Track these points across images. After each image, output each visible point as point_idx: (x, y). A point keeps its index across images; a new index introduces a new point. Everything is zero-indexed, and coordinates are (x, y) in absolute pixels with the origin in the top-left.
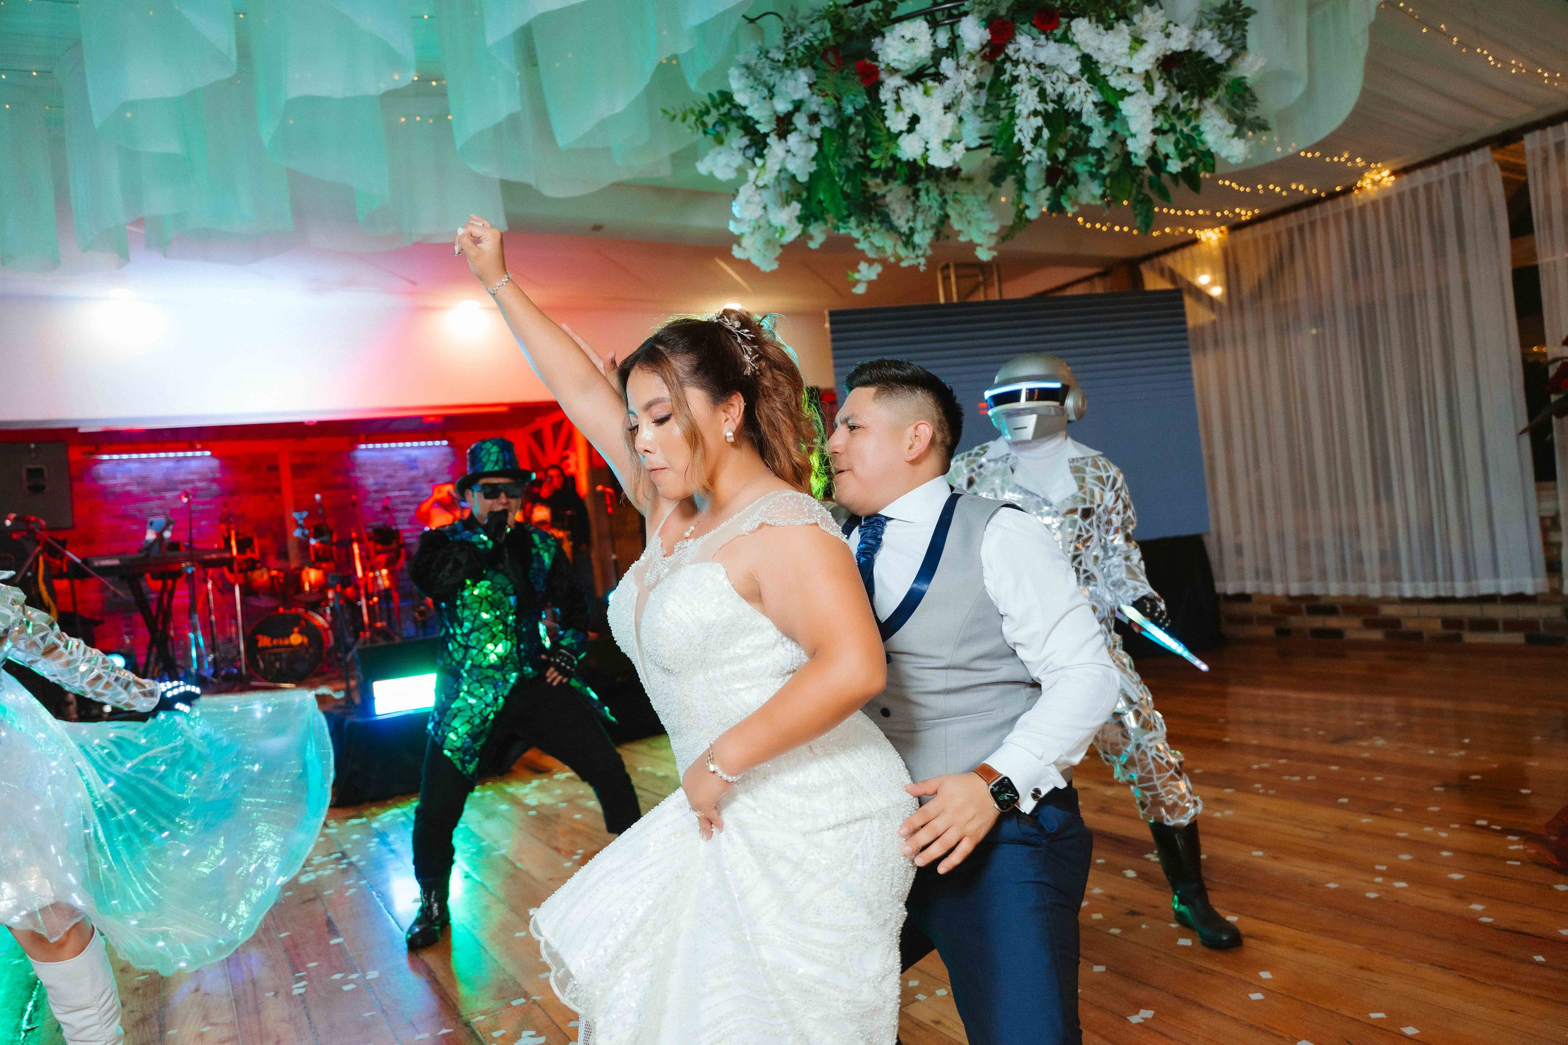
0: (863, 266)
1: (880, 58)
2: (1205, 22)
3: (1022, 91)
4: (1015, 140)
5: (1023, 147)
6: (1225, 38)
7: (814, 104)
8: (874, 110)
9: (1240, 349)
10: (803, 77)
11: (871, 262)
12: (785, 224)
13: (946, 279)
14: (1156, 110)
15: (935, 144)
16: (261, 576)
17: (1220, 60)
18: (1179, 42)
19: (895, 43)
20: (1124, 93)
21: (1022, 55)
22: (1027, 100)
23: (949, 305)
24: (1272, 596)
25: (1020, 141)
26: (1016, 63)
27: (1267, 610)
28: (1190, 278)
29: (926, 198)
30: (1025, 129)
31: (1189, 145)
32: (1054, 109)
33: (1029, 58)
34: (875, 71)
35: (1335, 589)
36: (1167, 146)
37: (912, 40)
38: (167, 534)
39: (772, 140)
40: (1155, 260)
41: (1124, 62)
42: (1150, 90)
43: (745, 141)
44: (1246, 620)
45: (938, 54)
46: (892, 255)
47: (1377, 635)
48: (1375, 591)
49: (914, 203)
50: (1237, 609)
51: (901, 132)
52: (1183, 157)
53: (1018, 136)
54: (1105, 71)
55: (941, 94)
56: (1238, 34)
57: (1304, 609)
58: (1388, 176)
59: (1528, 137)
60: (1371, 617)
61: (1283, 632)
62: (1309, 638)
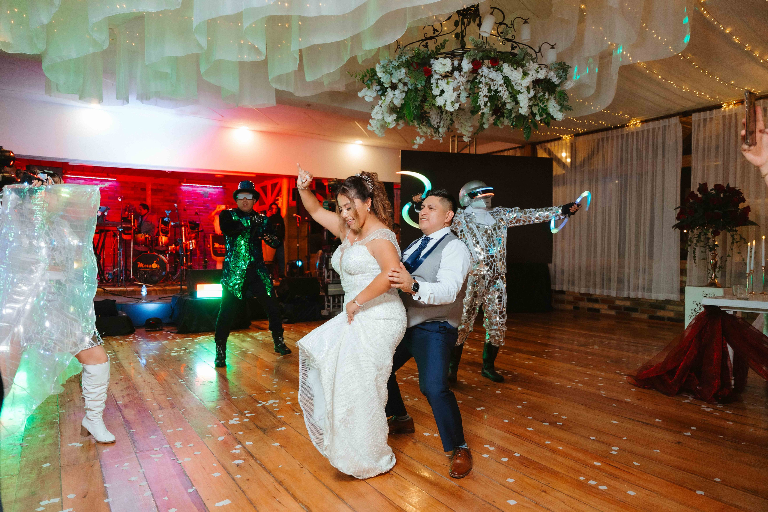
0: (418, 138)
1: (432, 67)
2: (553, 68)
3: (483, 87)
4: (478, 104)
5: (481, 107)
6: (559, 75)
7: (407, 80)
8: (428, 85)
9: (573, 186)
10: (403, 71)
11: (421, 137)
12: (390, 122)
13: (453, 141)
14: (530, 99)
15: (449, 103)
16: (141, 236)
17: (556, 83)
18: (541, 75)
19: (438, 64)
20: (519, 92)
21: (484, 74)
22: (484, 91)
23: (453, 154)
24: (574, 292)
25: (480, 105)
26: (482, 76)
27: (571, 298)
28: (556, 154)
29: (445, 115)
30: (482, 100)
31: (545, 111)
32: (494, 94)
33: (486, 75)
34: (430, 71)
35: (598, 292)
36: (535, 110)
37: (445, 65)
38: (106, 214)
39: (389, 90)
40: (543, 144)
41: (519, 81)
42: (529, 92)
43: (378, 88)
44: (562, 302)
45: (454, 69)
46: (430, 135)
47: (613, 313)
48: (614, 294)
49: (440, 116)
50: (560, 297)
51: (437, 95)
52: (541, 115)
53: (479, 103)
54: (513, 83)
55: (453, 84)
56: (564, 74)
57: (586, 299)
58: (639, 123)
59: (693, 115)
60: (611, 305)
61: (576, 308)
62: (586, 311)
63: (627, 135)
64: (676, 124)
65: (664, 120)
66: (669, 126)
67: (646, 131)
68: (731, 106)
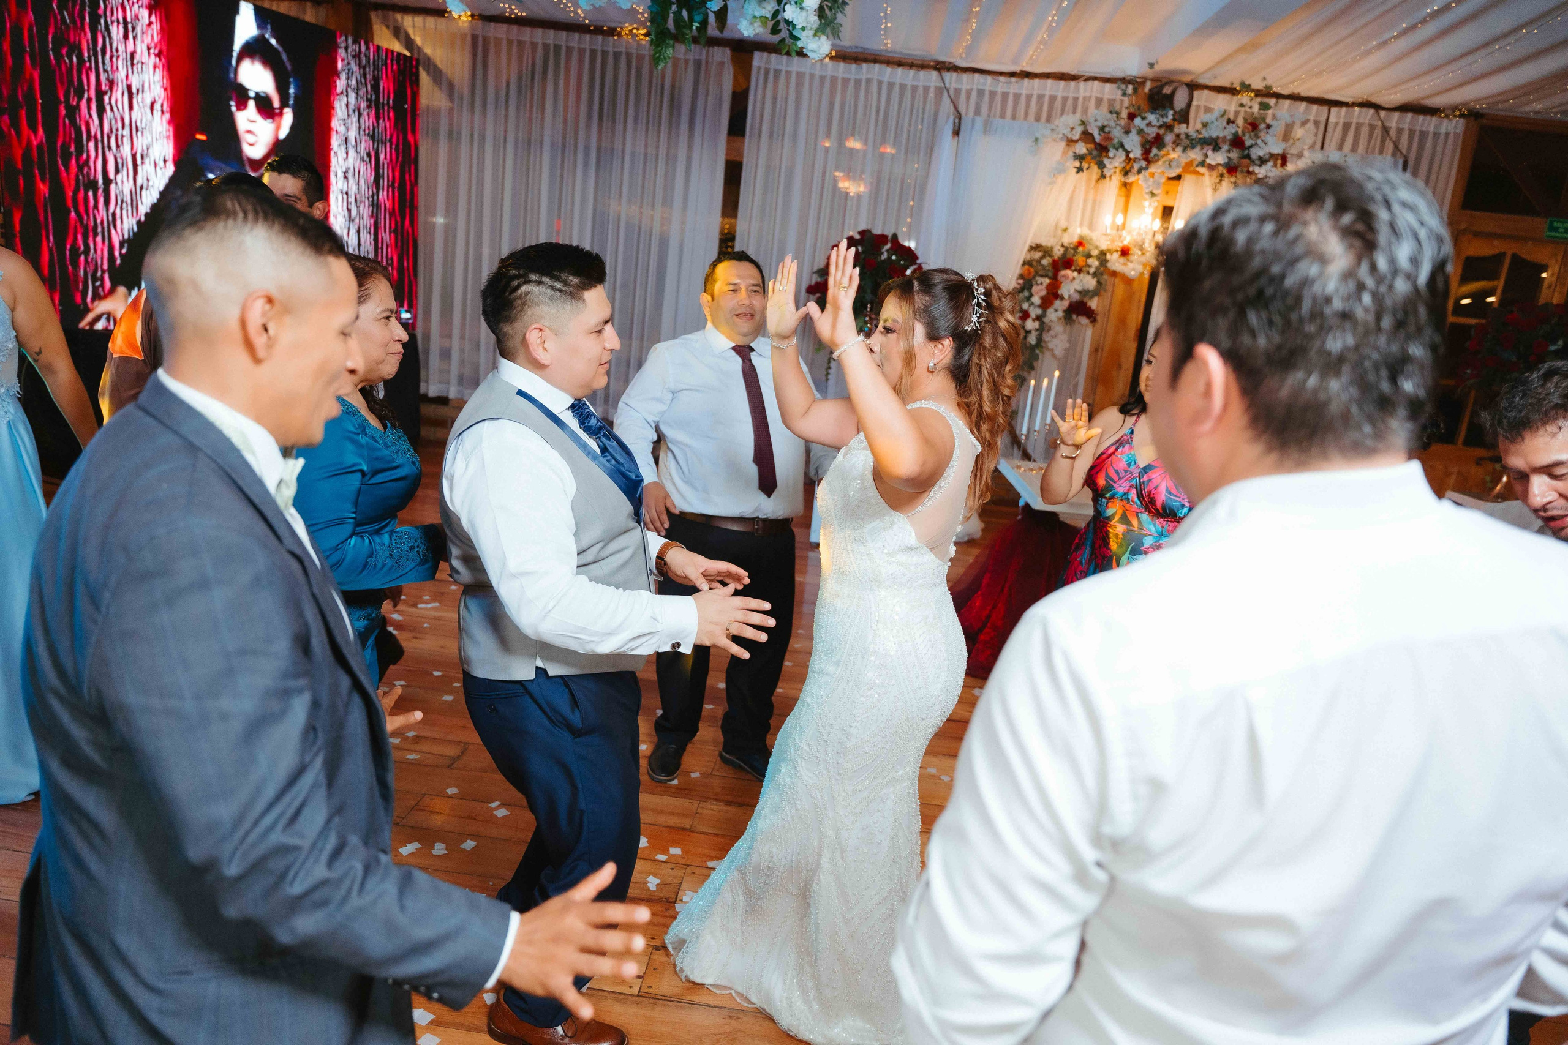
44: (440, 423)
58: (644, 35)
59: (757, 54)
63: (617, 55)
64: (723, 64)
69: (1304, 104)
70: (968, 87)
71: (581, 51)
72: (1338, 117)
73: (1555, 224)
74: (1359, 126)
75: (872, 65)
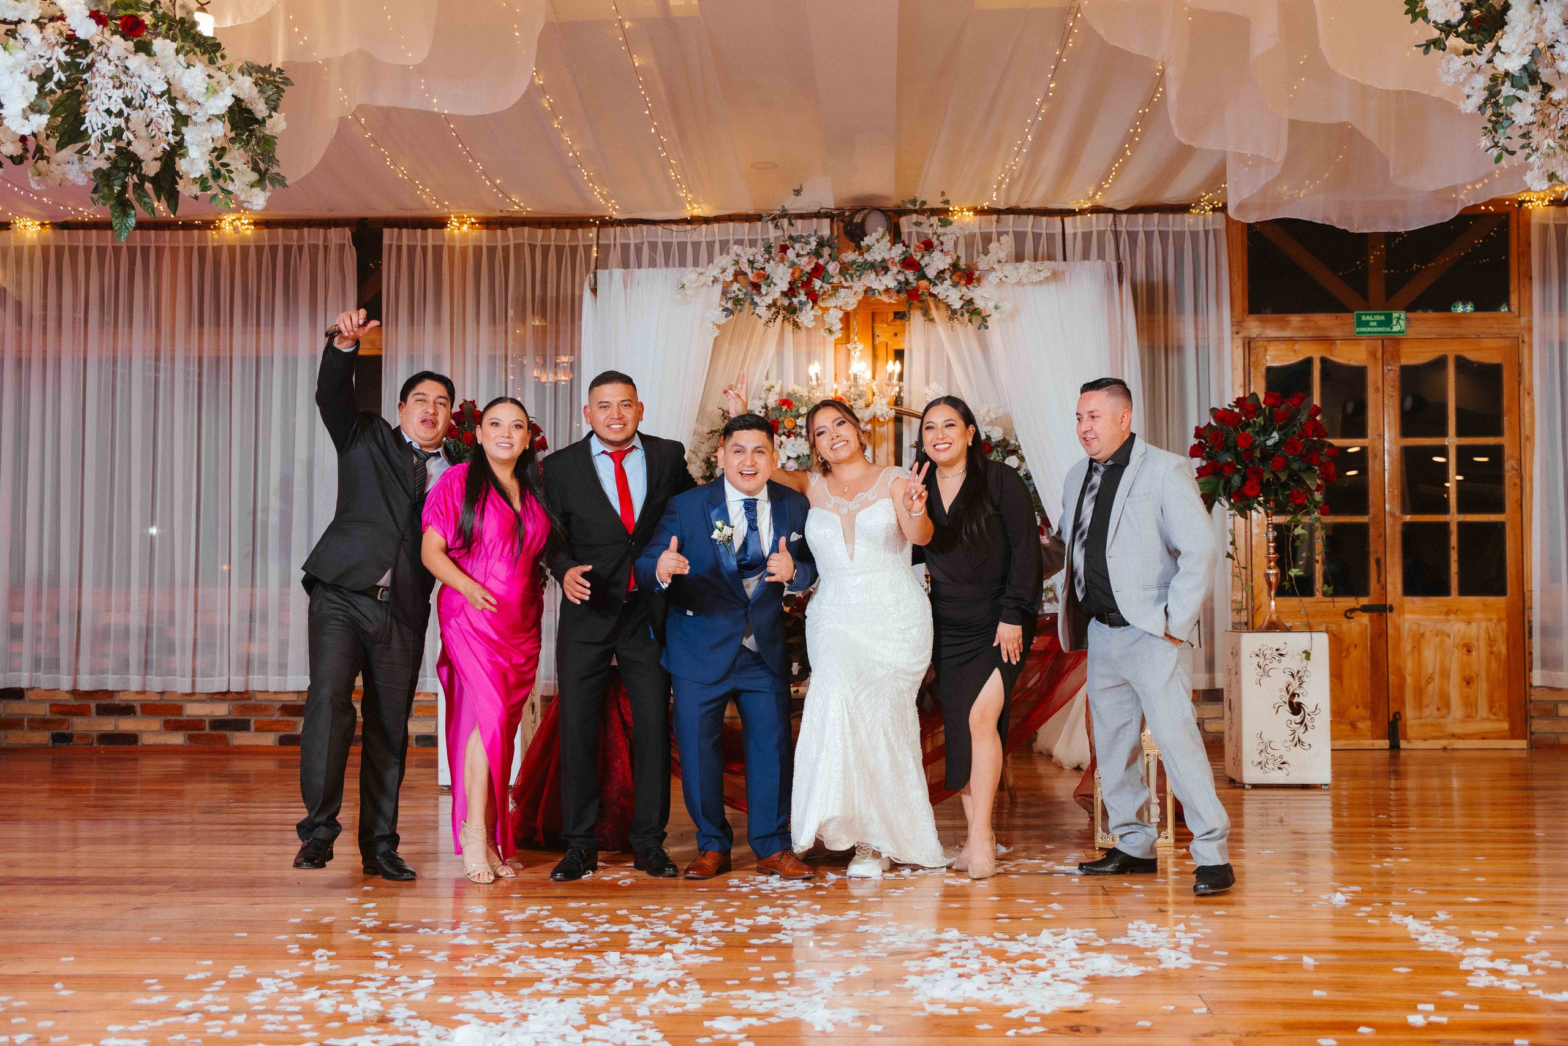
24: (54, 690)
44: (12, 723)
47: (177, 739)
57: (94, 710)
58: (249, 224)
59: (386, 232)
60: (173, 718)
61: (59, 738)
62: (95, 745)
63: (217, 250)
64: (342, 247)
65: (313, 230)
66: (326, 248)
67: (266, 251)
68: (465, 228)
69: (1031, 217)
70: (638, 241)
71: (174, 250)
72: (1075, 227)
73: (1364, 318)
74: (1101, 234)
75: (519, 229)
